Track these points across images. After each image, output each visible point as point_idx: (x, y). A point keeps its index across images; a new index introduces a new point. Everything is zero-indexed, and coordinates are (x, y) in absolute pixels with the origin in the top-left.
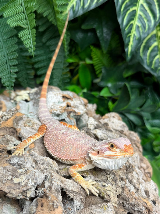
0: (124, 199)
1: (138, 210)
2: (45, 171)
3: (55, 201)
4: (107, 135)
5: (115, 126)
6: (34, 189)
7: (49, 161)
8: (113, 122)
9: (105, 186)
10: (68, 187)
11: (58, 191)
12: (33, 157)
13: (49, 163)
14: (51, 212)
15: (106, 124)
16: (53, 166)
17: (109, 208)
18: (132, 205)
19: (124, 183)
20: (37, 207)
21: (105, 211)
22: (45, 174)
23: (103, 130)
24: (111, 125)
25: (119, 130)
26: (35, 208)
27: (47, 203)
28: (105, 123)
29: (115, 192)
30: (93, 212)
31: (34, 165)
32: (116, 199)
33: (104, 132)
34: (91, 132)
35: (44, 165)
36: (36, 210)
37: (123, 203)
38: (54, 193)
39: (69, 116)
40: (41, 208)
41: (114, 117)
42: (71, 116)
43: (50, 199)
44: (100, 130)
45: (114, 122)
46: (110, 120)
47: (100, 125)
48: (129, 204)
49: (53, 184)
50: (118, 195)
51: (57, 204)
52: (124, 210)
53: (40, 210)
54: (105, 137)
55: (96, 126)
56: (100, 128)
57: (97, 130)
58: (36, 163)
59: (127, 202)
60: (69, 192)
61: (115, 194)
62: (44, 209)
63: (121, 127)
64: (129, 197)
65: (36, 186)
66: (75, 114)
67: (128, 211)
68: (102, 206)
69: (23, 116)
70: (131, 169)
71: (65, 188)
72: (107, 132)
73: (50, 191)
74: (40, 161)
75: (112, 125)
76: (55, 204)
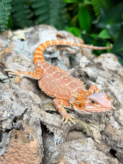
0: (106, 136)
1: (120, 147)
2: (26, 104)
3: (30, 134)
4: (98, 73)
5: (109, 66)
6: (10, 121)
7: (31, 95)
8: (107, 62)
9: (89, 122)
10: (48, 121)
11: (36, 124)
12: (14, 90)
13: (31, 97)
14: (25, 144)
15: (100, 64)
16: (35, 100)
17: (89, 143)
18: (114, 141)
19: (109, 119)
20: (10, 139)
21: (84, 146)
22: (26, 107)
23: (93, 68)
24: (104, 65)
25: (113, 71)
26: (9, 139)
27: (22, 135)
28: (98, 62)
29: (98, 128)
30: (72, 146)
31: (14, 98)
32: (100, 135)
33: (94, 70)
34: (82, 70)
35: (26, 99)
36: (10, 141)
37: (106, 139)
38: (32, 126)
39: (61, 54)
40: (15, 139)
41: (109, 57)
42: (63, 54)
43: (25, 131)
44: (91, 68)
45: (109, 62)
46: (104, 60)
47: (92, 63)
48: (111, 140)
49: (31, 117)
50: (101, 131)
51: (33, 136)
52: (106, 146)
53: (13, 142)
54: (95, 75)
55: (87, 64)
56: (91, 66)
57: (87, 68)
58: (17, 96)
59: (110, 138)
60: (49, 126)
61: (98, 130)
62: (18, 141)
63: (115, 67)
64: (112, 134)
65: (13, 118)
66: (67, 53)
67: (111, 148)
68: (81, 141)
69: (12, 52)
70: (118, 106)
71: (44, 121)
72: (97, 70)
73: (27, 123)
74: (22, 94)
75: (106, 65)
76: (30, 136)
